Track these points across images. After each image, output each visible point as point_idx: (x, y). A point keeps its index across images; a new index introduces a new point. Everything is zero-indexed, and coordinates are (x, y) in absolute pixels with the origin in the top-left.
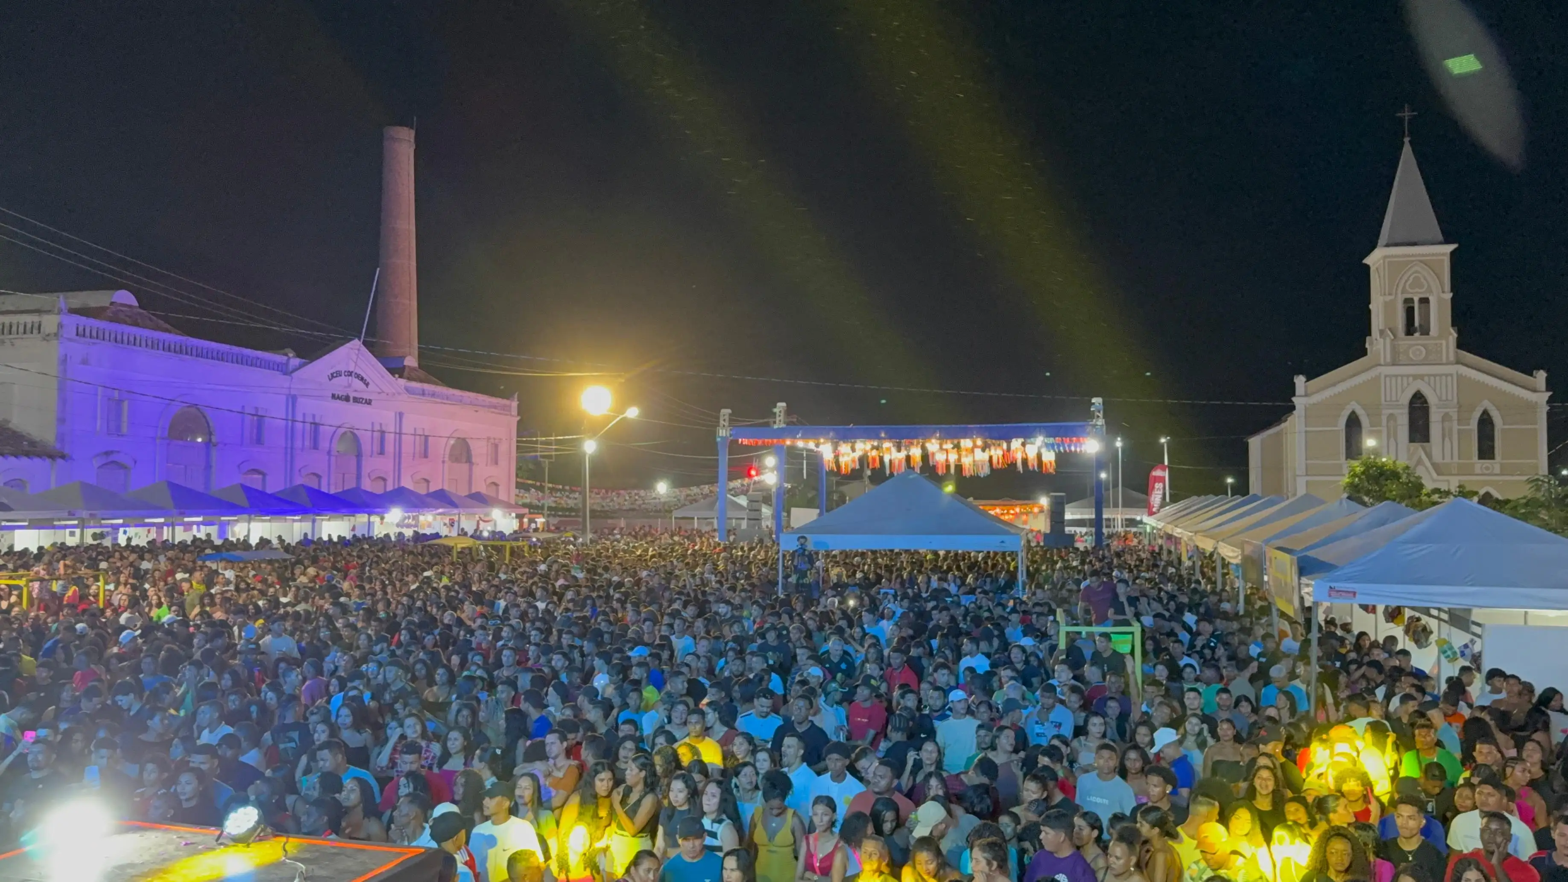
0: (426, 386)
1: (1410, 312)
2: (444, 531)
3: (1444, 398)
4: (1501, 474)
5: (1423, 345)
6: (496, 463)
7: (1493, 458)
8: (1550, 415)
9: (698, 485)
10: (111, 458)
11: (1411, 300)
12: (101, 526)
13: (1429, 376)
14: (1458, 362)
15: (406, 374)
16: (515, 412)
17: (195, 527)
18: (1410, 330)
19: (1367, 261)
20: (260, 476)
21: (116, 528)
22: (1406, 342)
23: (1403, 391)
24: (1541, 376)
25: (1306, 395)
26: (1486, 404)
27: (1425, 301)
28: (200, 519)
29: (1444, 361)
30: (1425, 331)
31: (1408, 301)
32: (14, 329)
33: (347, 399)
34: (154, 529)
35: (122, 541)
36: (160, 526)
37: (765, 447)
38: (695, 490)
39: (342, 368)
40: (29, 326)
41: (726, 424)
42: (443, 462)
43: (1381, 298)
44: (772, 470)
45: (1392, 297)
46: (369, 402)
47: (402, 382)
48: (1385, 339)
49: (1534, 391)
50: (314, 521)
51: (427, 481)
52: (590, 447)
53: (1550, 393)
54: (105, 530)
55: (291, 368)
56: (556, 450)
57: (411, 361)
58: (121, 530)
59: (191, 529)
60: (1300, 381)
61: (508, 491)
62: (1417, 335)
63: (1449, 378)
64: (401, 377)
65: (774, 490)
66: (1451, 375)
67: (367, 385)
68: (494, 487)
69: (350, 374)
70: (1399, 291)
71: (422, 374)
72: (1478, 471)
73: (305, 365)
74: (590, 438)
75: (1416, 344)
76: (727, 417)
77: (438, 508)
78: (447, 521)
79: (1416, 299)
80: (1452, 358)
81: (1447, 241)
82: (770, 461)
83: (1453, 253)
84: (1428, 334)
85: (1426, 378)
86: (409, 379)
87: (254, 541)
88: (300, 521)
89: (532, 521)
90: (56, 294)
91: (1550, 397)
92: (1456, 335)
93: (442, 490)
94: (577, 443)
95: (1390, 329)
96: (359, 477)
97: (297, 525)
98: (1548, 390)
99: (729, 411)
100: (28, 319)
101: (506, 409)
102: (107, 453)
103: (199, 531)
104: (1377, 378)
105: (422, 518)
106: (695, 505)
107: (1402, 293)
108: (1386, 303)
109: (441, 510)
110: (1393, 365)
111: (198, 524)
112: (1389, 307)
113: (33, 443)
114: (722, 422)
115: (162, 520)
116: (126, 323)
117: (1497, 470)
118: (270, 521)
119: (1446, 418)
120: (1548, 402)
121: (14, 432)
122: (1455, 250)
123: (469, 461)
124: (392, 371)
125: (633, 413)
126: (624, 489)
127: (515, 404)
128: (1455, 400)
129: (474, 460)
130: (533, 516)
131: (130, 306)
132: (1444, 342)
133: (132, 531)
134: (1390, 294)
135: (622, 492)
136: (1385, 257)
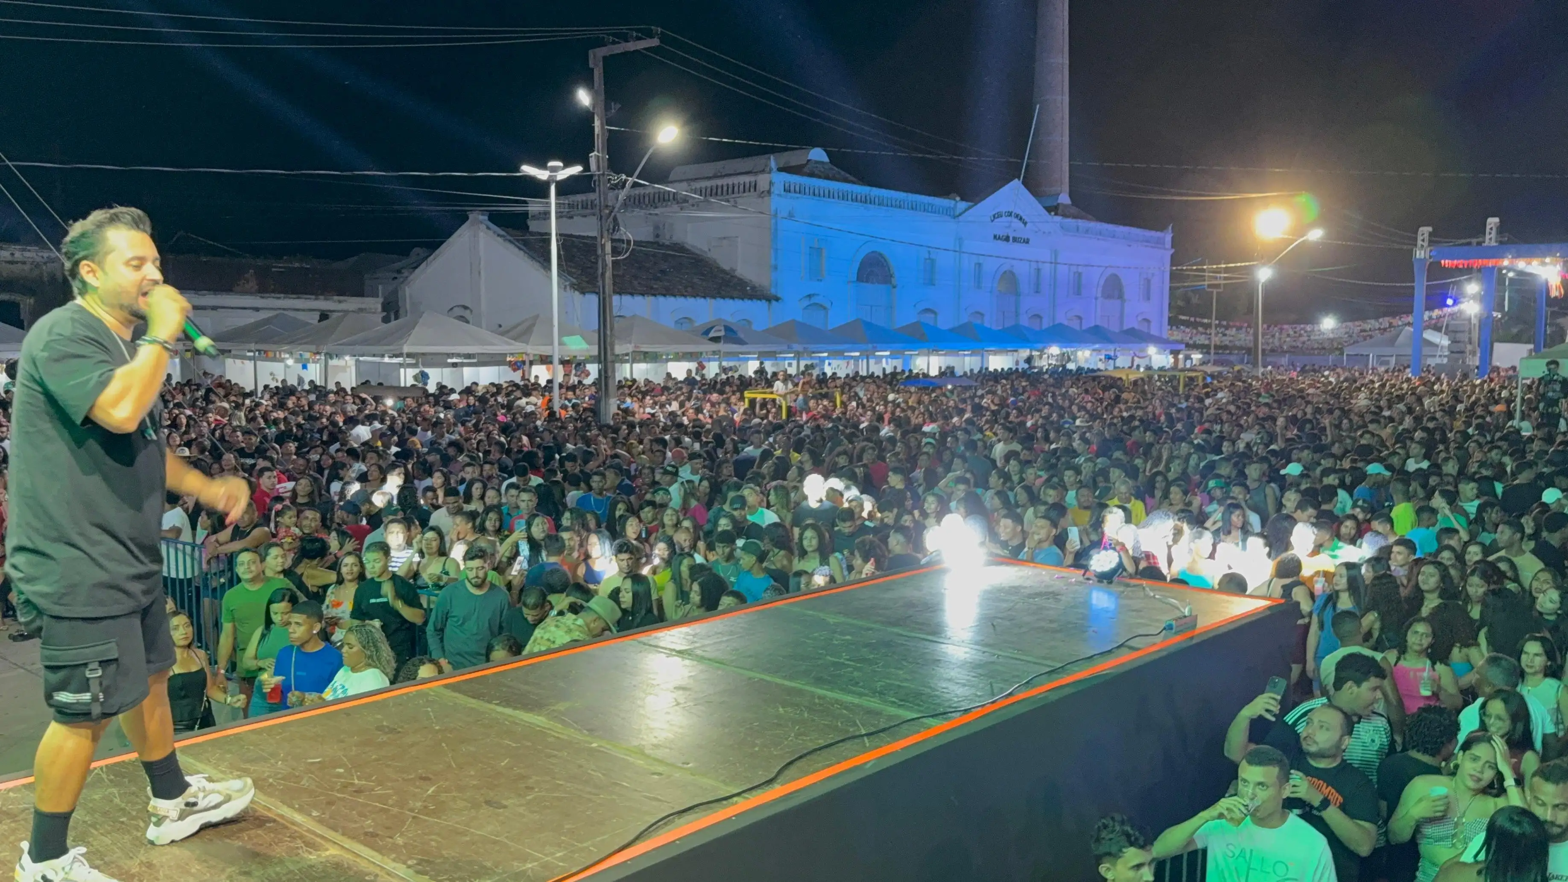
0: (1081, 223)
2: (1101, 366)
6: (1149, 299)
9: (1377, 318)
10: (814, 300)
12: (812, 358)
15: (1060, 211)
16: (1168, 243)
17: (884, 360)
20: (932, 316)
21: (822, 360)
28: (888, 353)
32: (736, 189)
33: (1007, 239)
34: (852, 362)
35: (829, 372)
36: (856, 359)
37: (1468, 271)
38: (1371, 324)
39: (1003, 209)
40: (747, 186)
41: (1426, 244)
42: (1096, 298)
44: (1474, 297)
46: (1027, 241)
47: (1058, 219)
50: (982, 356)
51: (1080, 318)
54: (815, 362)
55: (957, 213)
56: (1225, 278)
57: (1064, 199)
58: (827, 362)
59: (881, 362)
61: (1160, 326)
64: (1056, 214)
65: (1474, 321)
67: (1025, 223)
68: (1146, 324)
69: (1010, 214)
71: (1074, 210)
73: (969, 208)
74: (1264, 264)
76: (1426, 236)
77: (1094, 343)
78: (1103, 357)
82: (1473, 288)
86: (1065, 216)
87: (934, 372)
88: (971, 355)
89: (1188, 357)
90: (767, 156)
93: (1097, 327)
94: (1248, 270)
96: (1017, 314)
97: (967, 359)
99: (1430, 229)
100: (747, 179)
101: (1160, 242)
102: (810, 296)
103: (887, 363)
105: (1080, 354)
106: (1368, 341)
109: (1097, 346)
111: (886, 357)
113: (753, 288)
114: (1420, 243)
115: (857, 354)
116: (820, 177)
118: (945, 355)
121: (740, 279)
123: (1121, 297)
124: (1049, 209)
125: (1316, 235)
126: (1289, 324)
127: (1168, 237)
129: (1126, 297)
130: (1188, 352)
131: (823, 163)
133: (835, 363)
135: (1285, 327)
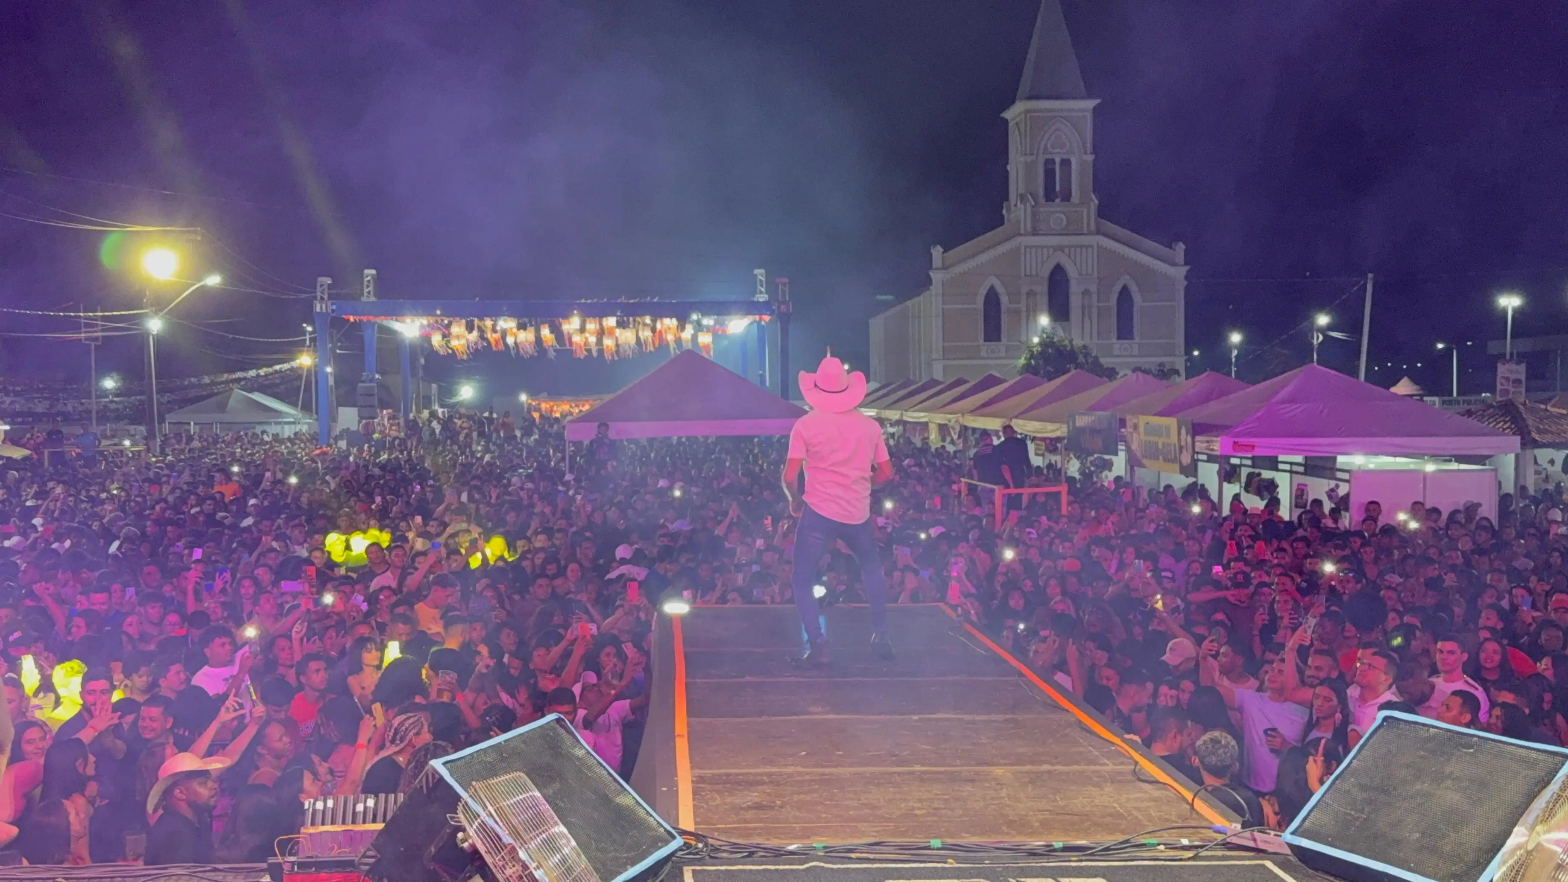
1: (1049, 174)
3: (1084, 272)
4: (1140, 356)
5: (1064, 213)
7: (1132, 338)
8: (1187, 290)
11: (1053, 161)
13: (1069, 247)
14: (1098, 232)
18: (1050, 195)
19: (1008, 115)
22: (1045, 209)
23: (1043, 263)
24: (1181, 247)
25: (945, 268)
26: (1125, 279)
27: (1066, 163)
29: (1085, 231)
30: (1067, 197)
31: (1049, 164)
41: (325, 296)
43: (1022, 159)
45: (1034, 157)
48: (1025, 205)
49: (1174, 264)
52: (155, 325)
53: (1187, 268)
60: (937, 252)
62: (1058, 200)
63: (1090, 249)
66: (1092, 246)
70: (1041, 151)
72: (1117, 352)
75: (1057, 213)
76: (326, 288)
79: (1058, 160)
80: (1093, 227)
81: (1089, 96)
83: (1095, 109)
84: (1069, 200)
85: (1067, 250)
91: (1188, 271)
92: (1097, 202)
95: (1031, 194)
98: (1186, 264)
99: (329, 280)
104: (1018, 249)
107: (1044, 153)
108: (1026, 163)
110: (1034, 235)
112: (1029, 168)
114: (319, 294)
117: (1136, 352)
119: (1086, 293)
120: (1186, 278)
122: (1099, 104)
125: (214, 280)
128: (1095, 275)
132: (1085, 211)
134: (1032, 154)
136: (1027, 111)
